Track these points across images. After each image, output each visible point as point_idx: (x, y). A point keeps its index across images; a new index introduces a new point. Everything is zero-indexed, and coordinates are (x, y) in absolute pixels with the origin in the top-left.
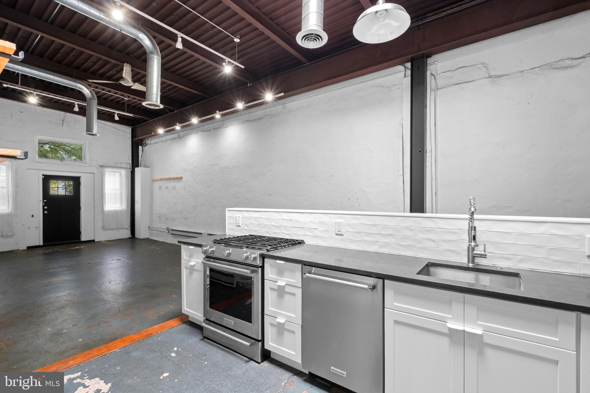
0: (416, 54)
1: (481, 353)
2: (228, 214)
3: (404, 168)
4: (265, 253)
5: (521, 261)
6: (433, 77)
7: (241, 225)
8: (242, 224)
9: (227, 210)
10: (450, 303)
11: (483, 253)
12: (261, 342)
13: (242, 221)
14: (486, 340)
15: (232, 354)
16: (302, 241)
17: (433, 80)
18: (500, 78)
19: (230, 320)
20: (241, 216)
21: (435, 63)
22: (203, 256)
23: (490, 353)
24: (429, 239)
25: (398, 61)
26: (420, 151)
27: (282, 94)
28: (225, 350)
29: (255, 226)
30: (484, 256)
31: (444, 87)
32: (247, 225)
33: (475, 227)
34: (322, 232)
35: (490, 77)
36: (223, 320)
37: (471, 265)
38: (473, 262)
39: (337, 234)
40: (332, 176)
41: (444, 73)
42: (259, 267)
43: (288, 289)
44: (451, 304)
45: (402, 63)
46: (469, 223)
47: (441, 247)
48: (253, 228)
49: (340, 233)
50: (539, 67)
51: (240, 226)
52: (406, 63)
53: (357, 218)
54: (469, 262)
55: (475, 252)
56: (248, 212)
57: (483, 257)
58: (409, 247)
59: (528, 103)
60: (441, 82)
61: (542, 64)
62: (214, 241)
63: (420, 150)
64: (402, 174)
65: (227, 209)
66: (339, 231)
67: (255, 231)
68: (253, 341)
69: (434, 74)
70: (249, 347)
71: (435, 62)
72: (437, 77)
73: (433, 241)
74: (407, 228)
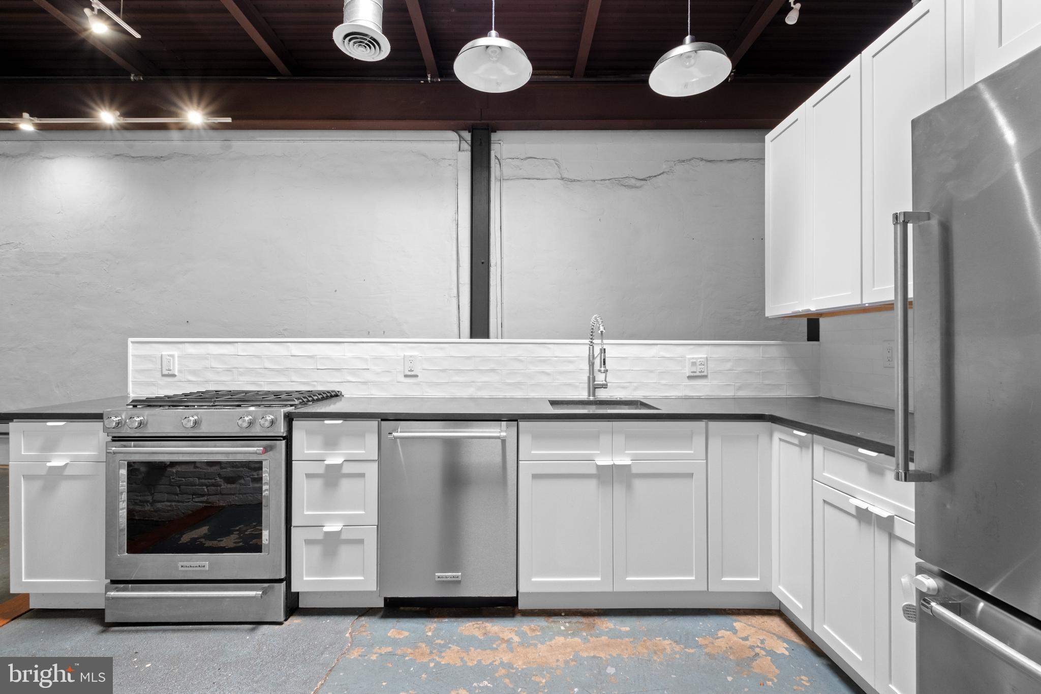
0: (478, 122)
1: (629, 487)
2: (132, 350)
3: (460, 285)
4: (294, 411)
5: (636, 389)
6: (497, 160)
7: (176, 374)
8: (180, 371)
9: (132, 342)
10: (597, 436)
11: (604, 382)
12: (285, 582)
13: (179, 364)
14: (634, 470)
15: (209, 630)
16: (339, 392)
17: (498, 166)
18: (572, 183)
19: (198, 563)
20: (176, 354)
21: (499, 142)
22: (104, 438)
23: (638, 484)
24: (543, 372)
25: (452, 123)
26: (483, 263)
27: (229, 120)
28: (185, 630)
29: (218, 373)
30: (604, 386)
31: (511, 178)
32: (194, 372)
33: (605, 349)
34: (378, 374)
35: (562, 179)
36: (178, 567)
37: (592, 398)
38: (594, 395)
39: (406, 376)
40: (336, 291)
41: (511, 160)
42: (282, 439)
43: (348, 469)
44: (599, 437)
45: (456, 129)
46: (590, 347)
47: (558, 382)
48: (211, 376)
49: (412, 373)
50: (609, 180)
51: (174, 376)
52: (465, 129)
53: (441, 349)
54: (589, 396)
55: (596, 383)
56: (197, 346)
57: (604, 388)
58: (517, 385)
59: (600, 220)
60: (507, 171)
61: (612, 177)
62: (133, 404)
63: (483, 261)
64: (455, 294)
65: (130, 340)
66: (411, 371)
67: (222, 382)
68: (266, 585)
69: (499, 158)
70: (261, 597)
71: (500, 140)
72: (503, 163)
73: (548, 374)
74: (516, 359)
